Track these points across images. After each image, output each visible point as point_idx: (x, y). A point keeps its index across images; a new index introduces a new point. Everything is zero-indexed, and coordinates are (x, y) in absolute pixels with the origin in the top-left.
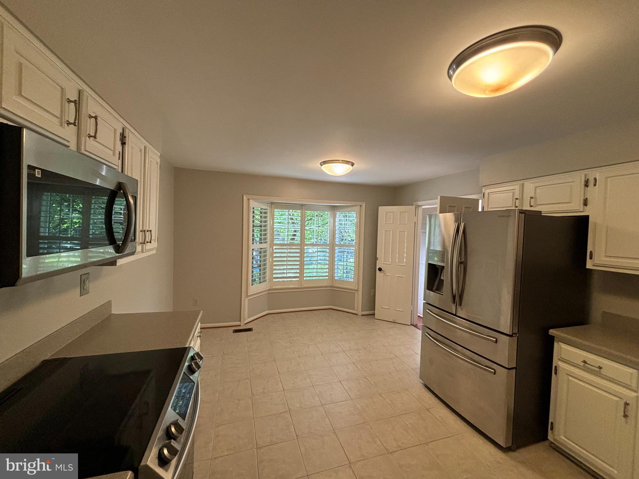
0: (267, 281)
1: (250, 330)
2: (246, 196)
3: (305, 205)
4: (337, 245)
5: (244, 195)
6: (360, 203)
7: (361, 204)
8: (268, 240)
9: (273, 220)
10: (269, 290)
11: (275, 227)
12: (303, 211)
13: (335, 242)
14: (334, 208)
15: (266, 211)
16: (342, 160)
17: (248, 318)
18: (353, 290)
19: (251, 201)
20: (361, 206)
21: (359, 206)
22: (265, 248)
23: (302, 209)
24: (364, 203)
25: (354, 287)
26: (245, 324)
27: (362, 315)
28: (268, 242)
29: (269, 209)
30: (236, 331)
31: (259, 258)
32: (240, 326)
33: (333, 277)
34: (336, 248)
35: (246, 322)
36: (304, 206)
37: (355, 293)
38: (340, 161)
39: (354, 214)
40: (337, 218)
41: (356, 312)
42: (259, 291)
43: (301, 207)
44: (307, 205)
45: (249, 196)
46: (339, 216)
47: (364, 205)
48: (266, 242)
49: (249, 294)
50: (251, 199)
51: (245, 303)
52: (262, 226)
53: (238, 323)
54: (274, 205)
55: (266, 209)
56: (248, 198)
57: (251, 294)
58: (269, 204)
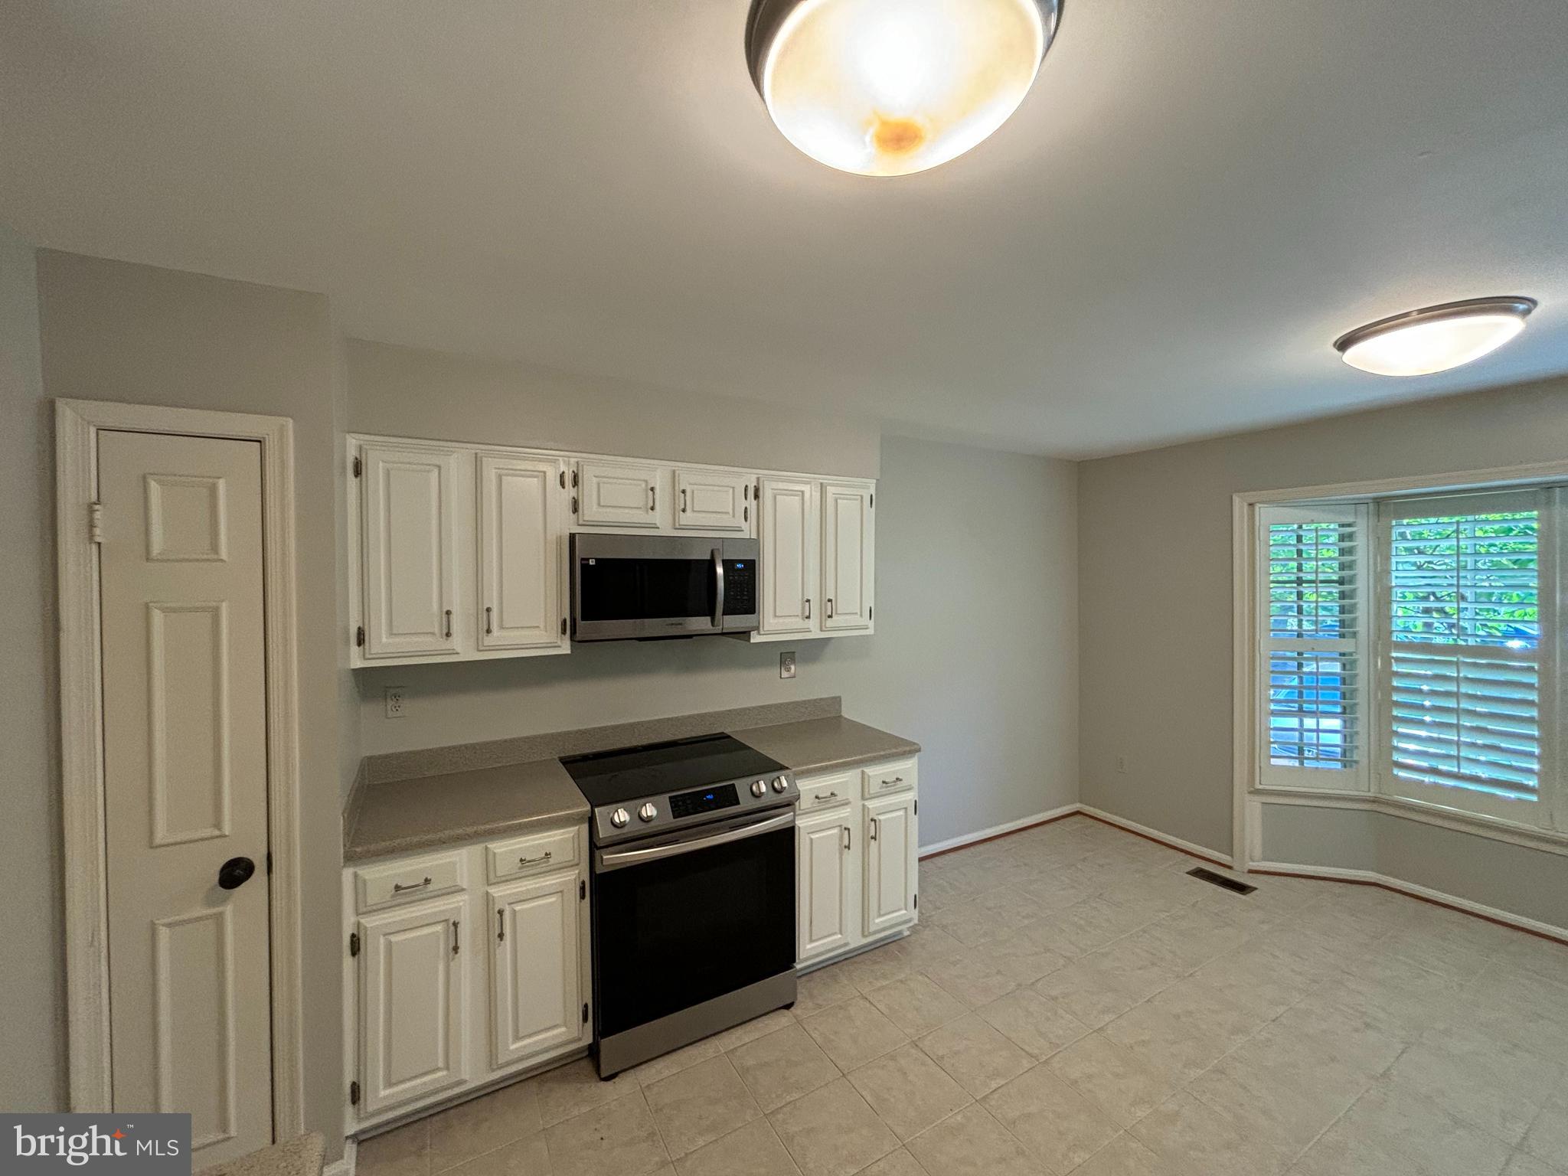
0: (1362, 766)
1: (1242, 888)
2: (1241, 497)
3: (1561, 486)
5: (1234, 497)
8: (1363, 628)
9: (1387, 558)
10: (1371, 801)
15: (1354, 529)
17: (1265, 859)
19: (1261, 510)
22: (1351, 654)
23: (1550, 503)
26: (1247, 871)
28: (1364, 636)
29: (1363, 522)
30: (1200, 873)
32: (1230, 868)
35: (1255, 865)
43: (1544, 495)
45: (1251, 496)
48: (1354, 635)
49: (1259, 787)
50: (1258, 502)
51: (1251, 811)
52: (1341, 582)
53: (1228, 858)
54: (1392, 506)
55: (1349, 525)
56: (1251, 502)
57: (1267, 787)
58: (1363, 508)
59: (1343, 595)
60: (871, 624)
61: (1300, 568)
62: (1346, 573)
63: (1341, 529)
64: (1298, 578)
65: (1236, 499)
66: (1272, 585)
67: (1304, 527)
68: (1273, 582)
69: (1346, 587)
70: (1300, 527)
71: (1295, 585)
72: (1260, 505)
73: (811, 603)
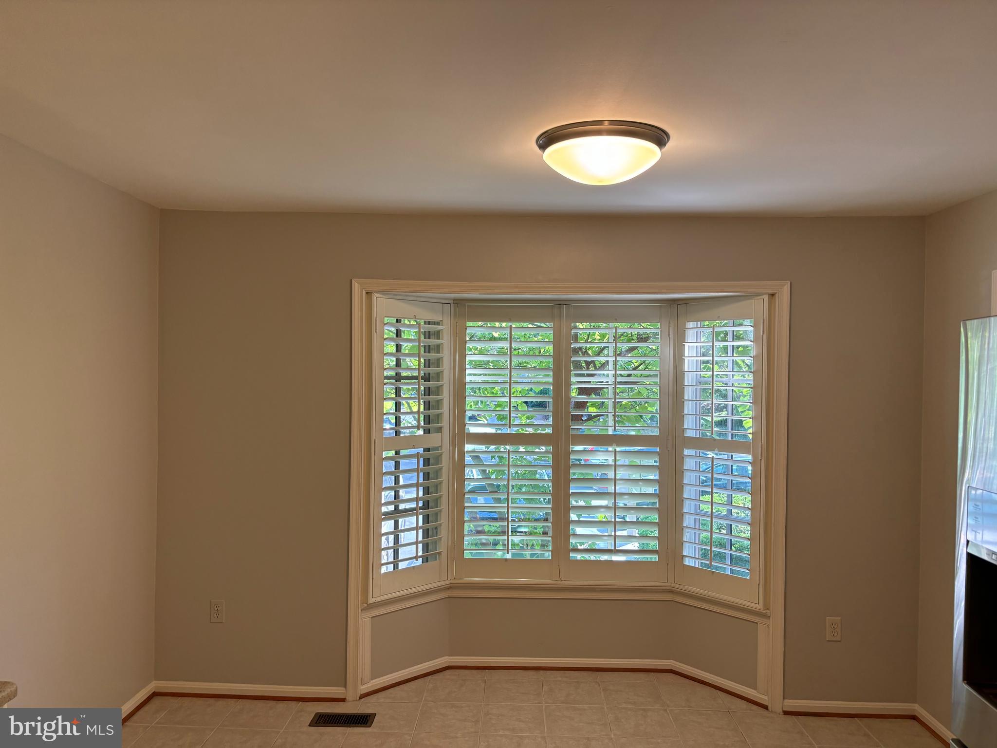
0: (444, 555)
1: (363, 720)
2: (360, 284)
3: (565, 302)
4: (692, 443)
5: (353, 281)
6: (770, 286)
7: (772, 290)
8: (445, 423)
9: (463, 356)
10: (449, 588)
11: (468, 379)
12: (565, 322)
13: (684, 430)
14: (677, 310)
15: (439, 327)
16: (612, 122)
18: (750, 612)
19: (379, 300)
20: (772, 295)
21: (766, 297)
22: (436, 449)
23: (560, 316)
24: (782, 285)
25: (752, 600)
26: (362, 696)
27: (784, 712)
28: (446, 430)
29: (446, 321)
30: (323, 720)
31: (422, 481)
32: (343, 700)
33: (679, 558)
34: (686, 452)
35: (364, 688)
36: (564, 307)
37: (756, 623)
38: (606, 126)
39: (747, 328)
40: (686, 345)
41: (763, 698)
42: (412, 591)
43: (557, 310)
45: (372, 284)
46: (697, 337)
47: (786, 289)
48: (439, 430)
49: (371, 601)
50: (376, 291)
51: (362, 628)
52: (427, 378)
53: (341, 689)
54: (467, 308)
55: (438, 324)
56: (369, 290)
57: (380, 599)
58: (448, 307)
59: (428, 392)
61: (398, 364)
62: (432, 370)
63: (427, 326)
64: (397, 374)
65: (356, 286)
66: (386, 381)
67: (405, 321)
68: (386, 377)
69: (432, 384)
70: (399, 321)
71: (393, 381)
72: (379, 294)
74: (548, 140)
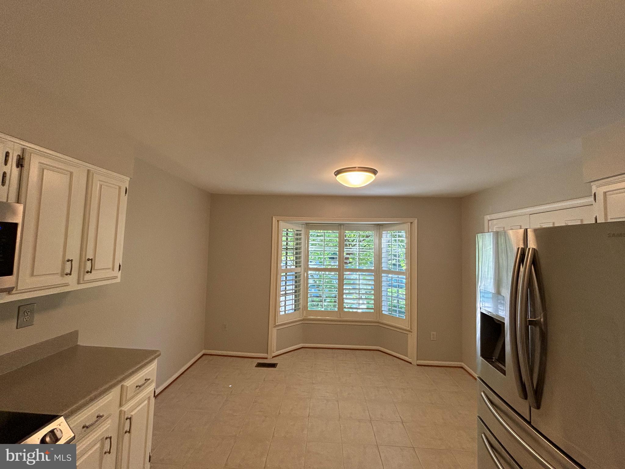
0: (301, 309)
1: (273, 365)
2: (275, 218)
3: (343, 224)
4: (385, 272)
5: (273, 217)
7: (412, 221)
8: (302, 264)
9: (308, 242)
10: (303, 320)
11: (310, 249)
12: (342, 231)
13: (382, 268)
14: (379, 227)
15: (300, 232)
16: (359, 167)
17: (277, 350)
18: (406, 330)
19: (281, 223)
20: (411, 223)
21: (409, 224)
22: (299, 273)
23: (341, 229)
24: (415, 220)
25: (406, 326)
26: (273, 357)
27: (418, 365)
28: (302, 266)
29: (303, 230)
30: (260, 365)
31: (294, 284)
32: (266, 358)
33: (381, 311)
34: (383, 275)
35: (274, 354)
36: (342, 226)
37: (407, 334)
38: (357, 169)
39: (403, 233)
40: (383, 239)
41: (410, 360)
42: (290, 321)
43: (340, 227)
44: (346, 224)
45: (279, 218)
46: (386, 236)
47: (416, 221)
48: (300, 266)
49: (277, 324)
51: (274, 333)
52: (296, 249)
53: (266, 355)
54: (310, 226)
55: (300, 231)
56: (278, 220)
57: (280, 323)
58: (303, 225)
59: (297, 253)
60: (119, 274)
61: (287, 244)
62: (298, 246)
63: (297, 232)
64: (286, 247)
65: (274, 219)
66: (283, 250)
67: (289, 230)
68: (283, 249)
69: (298, 251)
70: (287, 230)
71: (285, 250)
72: (281, 221)
73: (73, 263)
74: (338, 173)
